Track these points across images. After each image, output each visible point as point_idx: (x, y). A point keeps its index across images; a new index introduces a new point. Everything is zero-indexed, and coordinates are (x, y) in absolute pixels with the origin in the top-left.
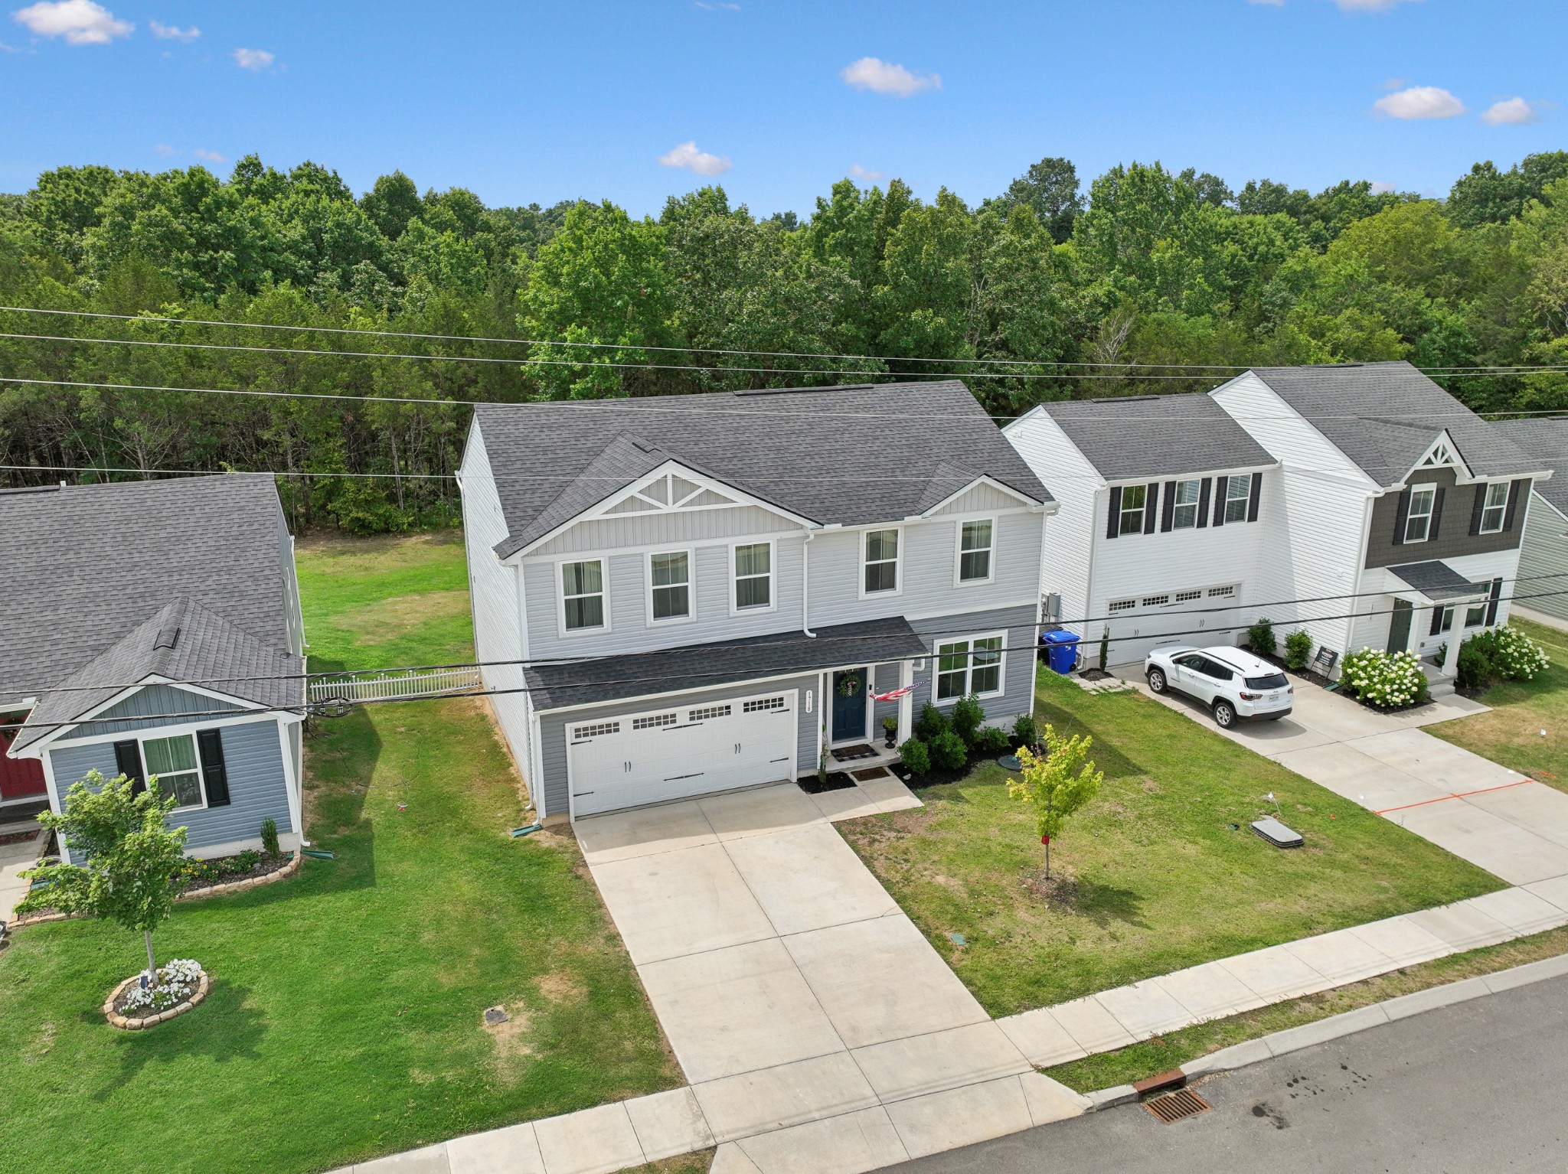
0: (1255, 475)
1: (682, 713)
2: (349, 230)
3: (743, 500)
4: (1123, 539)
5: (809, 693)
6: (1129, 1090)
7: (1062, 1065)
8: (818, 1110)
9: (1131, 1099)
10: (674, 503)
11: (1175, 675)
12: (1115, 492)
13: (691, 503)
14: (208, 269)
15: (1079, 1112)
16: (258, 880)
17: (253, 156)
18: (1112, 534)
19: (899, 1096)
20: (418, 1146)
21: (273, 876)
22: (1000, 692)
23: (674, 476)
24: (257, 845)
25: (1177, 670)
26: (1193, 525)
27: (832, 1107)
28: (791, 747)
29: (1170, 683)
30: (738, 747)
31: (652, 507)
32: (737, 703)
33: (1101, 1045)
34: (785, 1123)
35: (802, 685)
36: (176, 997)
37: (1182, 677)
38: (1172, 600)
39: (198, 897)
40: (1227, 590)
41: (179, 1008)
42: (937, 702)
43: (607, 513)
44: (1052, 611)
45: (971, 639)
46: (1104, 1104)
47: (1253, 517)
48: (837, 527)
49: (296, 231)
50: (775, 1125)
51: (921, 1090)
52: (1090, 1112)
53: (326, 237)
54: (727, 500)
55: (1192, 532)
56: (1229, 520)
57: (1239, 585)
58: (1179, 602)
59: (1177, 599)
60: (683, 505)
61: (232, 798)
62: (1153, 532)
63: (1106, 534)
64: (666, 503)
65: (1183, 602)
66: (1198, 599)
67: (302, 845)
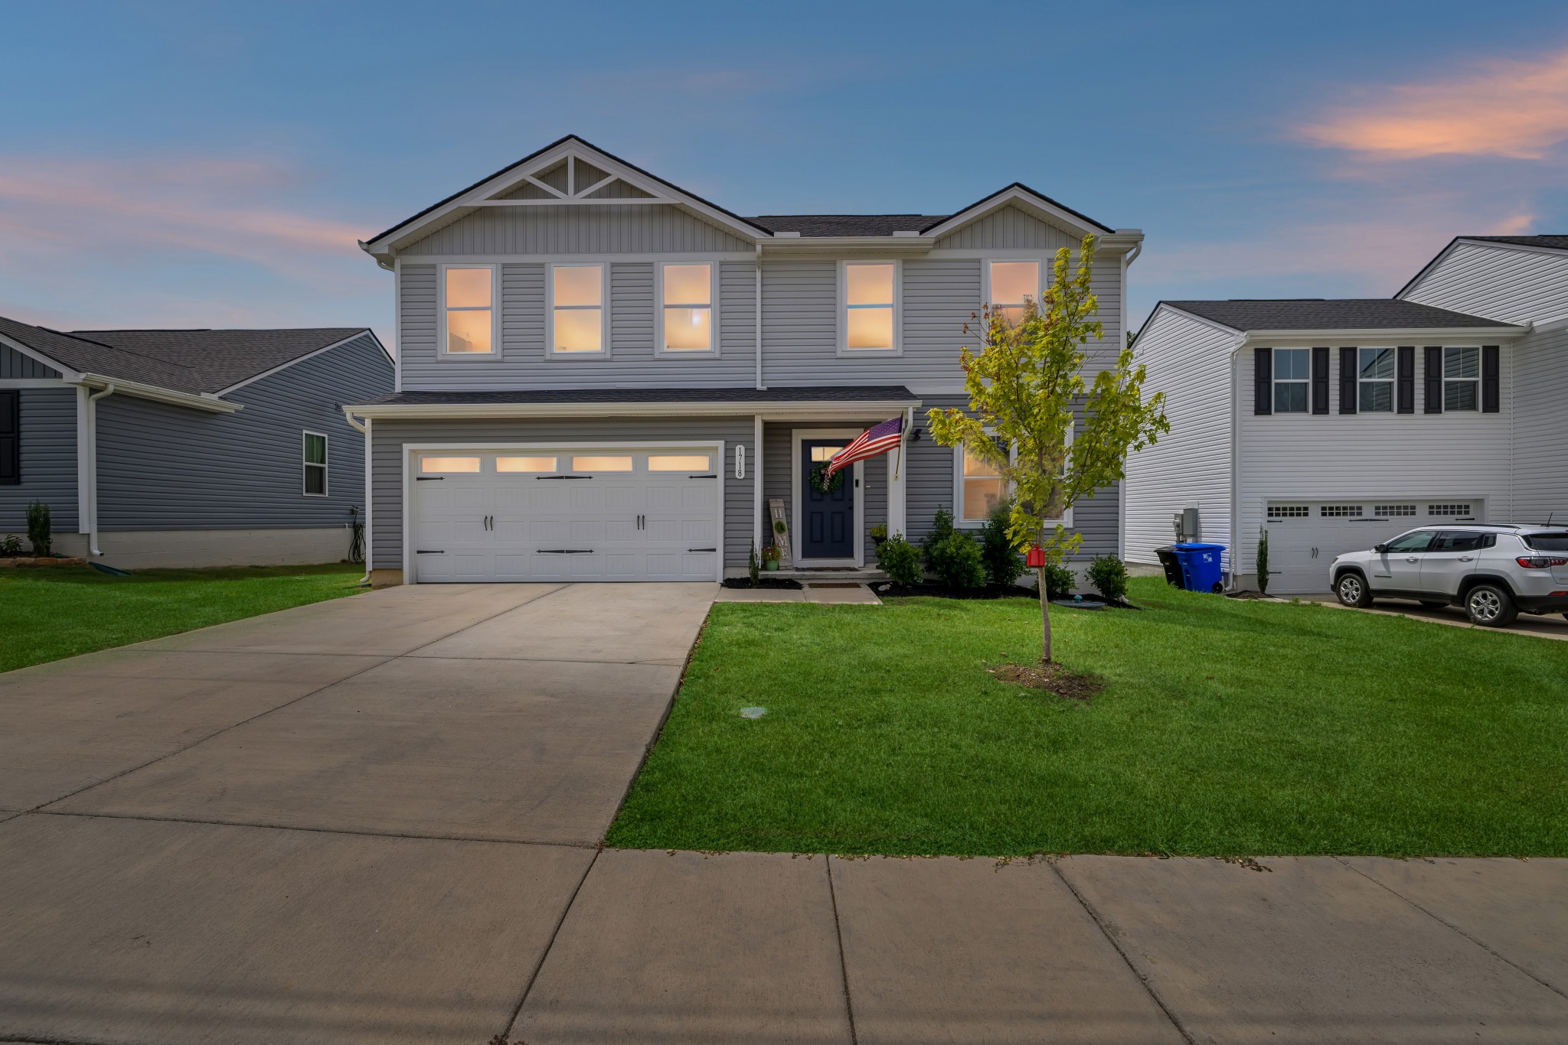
0: (1487, 349)
3: (664, 195)
4: (1282, 423)
5: (740, 450)
10: (575, 193)
11: (1381, 569)
12: (1261, 354)
13: (598, 194)
18: (1262, 407)
22: (1066, 521)
23: (576, 160)
25: (1385, 562)
26: (1391, 410)
29: (1374, 584)
31: (548, 195)
35: (729, 436)
37: (1393, 569)
38: (1368, 512)
42: (960, 521)
43: (491, 198)
44: (1188, 530)
47: (1492, 405)
48: (792, 235)
54: (643, 194)
55: (1389, 420)
56: (1451, 407)
57: (1479, 501)
58: (1381, 517)
59: (1377, 514)
60: (589, 196)
61: (23, 478)
62: (1327, 413)
63: (1253, 408)
64: (566, 192)
65: (1387, 517)
66: (1413, 517)
67: (90, 553)
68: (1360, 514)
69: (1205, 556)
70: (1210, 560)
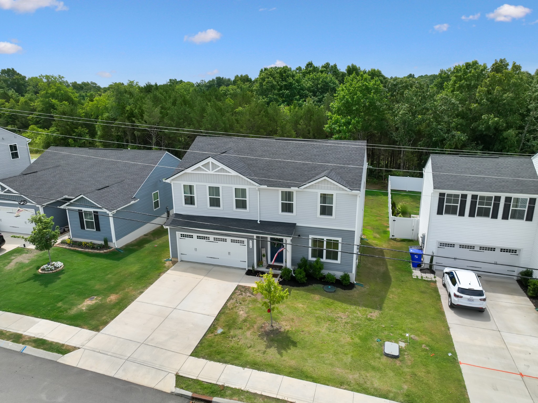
0: (531, 199)
1: (212, 237)
2: (327, 83)
3: (233, 173)
4: (446, 218)
5: (251, 241)
6: (189, 394)
7: (185, 377)
8: (112, 353)
9: (188, 397)
10: (212, 171)
12: (442, 195)
13: (217, 171)
14: (282, 96)
15: (169, 392)
16: (98, 251)
17: (310, 61)
18: (440, 212)
19: (133, 360)
20: (38, 318)
21: (102, 251)
22: (339, 261)
23: (211, 162)
24: (102, 243)
25: (446, 277)
26: (488, 216)
27: (117, 354)
28: (245, 257)
30: (229, 253)
31: (206, 171)
32: (229, 239)
33: (203, 378)
34: (101, 351)
35: (249, 238)
36: (50, 269)
37: (446, 281)
38: (477, 248)
39: (86, 251)
40: (514, 251)
41: (49, 272)
42: (310, 258)
43: (192, 171)
45: (325, 238)
46: (178, 394)
47: (530, 218)
48: (265, 187)
49: (309, 84)
50: (98, 351)
51: (141, 362)
52: (172, 393)
53: (319, 86)
54: (229, 172)
55: (487, 221)
56: (512, 218)
57: (520, 250)
58: (482, 250)
59: (480, 249)
60: (215, 172)
61: (101, 230)
62: (464, 216)
63: (437, 212)
64: (210, 170)
65: (484, 251)
66: (494, 251)
67: (115, 247)
68: (474, 249)
69: (415, 256)
70: (417, 257)
